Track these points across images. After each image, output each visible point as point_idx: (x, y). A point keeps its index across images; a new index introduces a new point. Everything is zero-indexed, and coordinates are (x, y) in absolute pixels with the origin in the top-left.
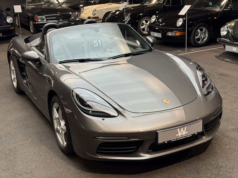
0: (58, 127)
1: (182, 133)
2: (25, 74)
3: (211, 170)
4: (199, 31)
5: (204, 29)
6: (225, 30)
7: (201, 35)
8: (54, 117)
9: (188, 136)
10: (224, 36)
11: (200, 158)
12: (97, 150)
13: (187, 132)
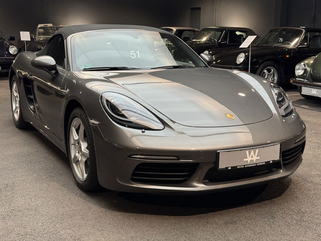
0: (77, 154)
1: (252, 157)
2: (32, 97)
3: (290, 215)
4: (265, 71)
5: (272, 70)
6: (301, 69)
7: (269, 77)
8: (72, 141)
9: (260, 164)
10: (300, 77)
11: (275, 202)
12: (132, 176)
13: (259, 157)
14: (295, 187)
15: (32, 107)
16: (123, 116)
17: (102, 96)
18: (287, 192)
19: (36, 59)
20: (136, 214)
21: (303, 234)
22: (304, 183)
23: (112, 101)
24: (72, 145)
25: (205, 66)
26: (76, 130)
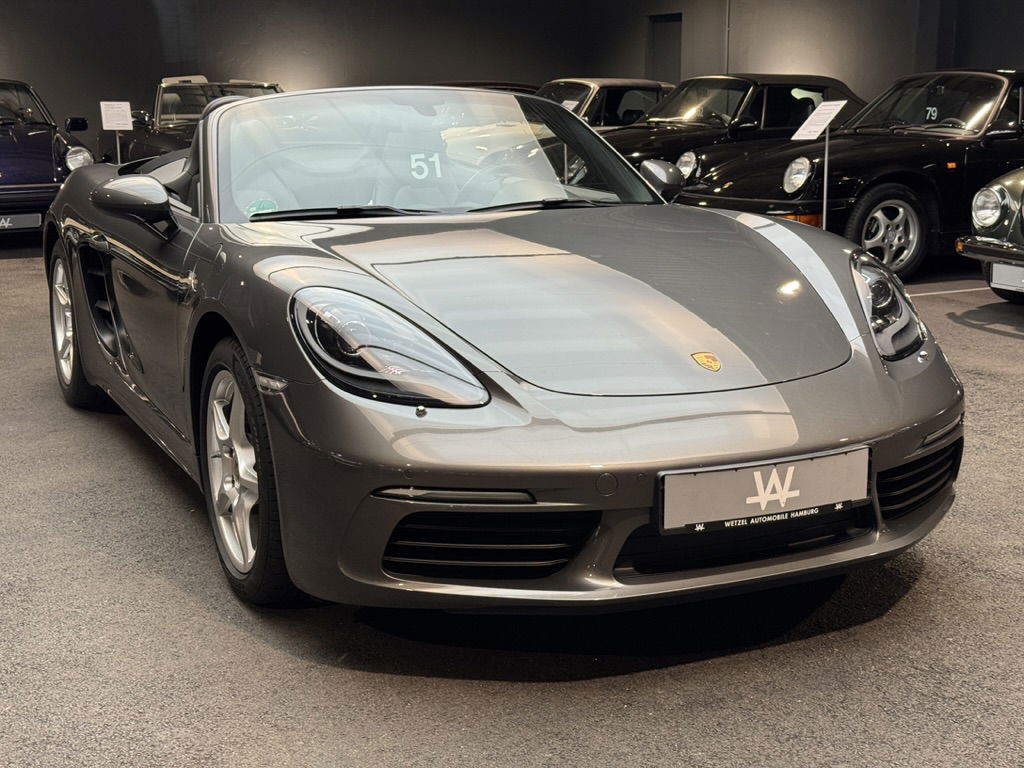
0: (228, 487)
1: (774, 491)
2: (108, 308)
3: (904, 678)
4: (879, 215)
5: (901, 210)
6: (991, 206)
7: (890, 234)
8: (214, 447)
9: (801, 514)
10: (988, 231)
11: (857, 637)
12: (386, 554)
13: (798, 492)
14: (933, 587)
15: (107, 339)
16: (361, 363)
17: (294, 300)
18: (902, 603)
19: (107, 186)
20: (404, 677)
21: (936, 742)
22: (963, 574)
23: (326, 316)
24: (215, 457)
25: (650, 199)
26: (224, 409)
